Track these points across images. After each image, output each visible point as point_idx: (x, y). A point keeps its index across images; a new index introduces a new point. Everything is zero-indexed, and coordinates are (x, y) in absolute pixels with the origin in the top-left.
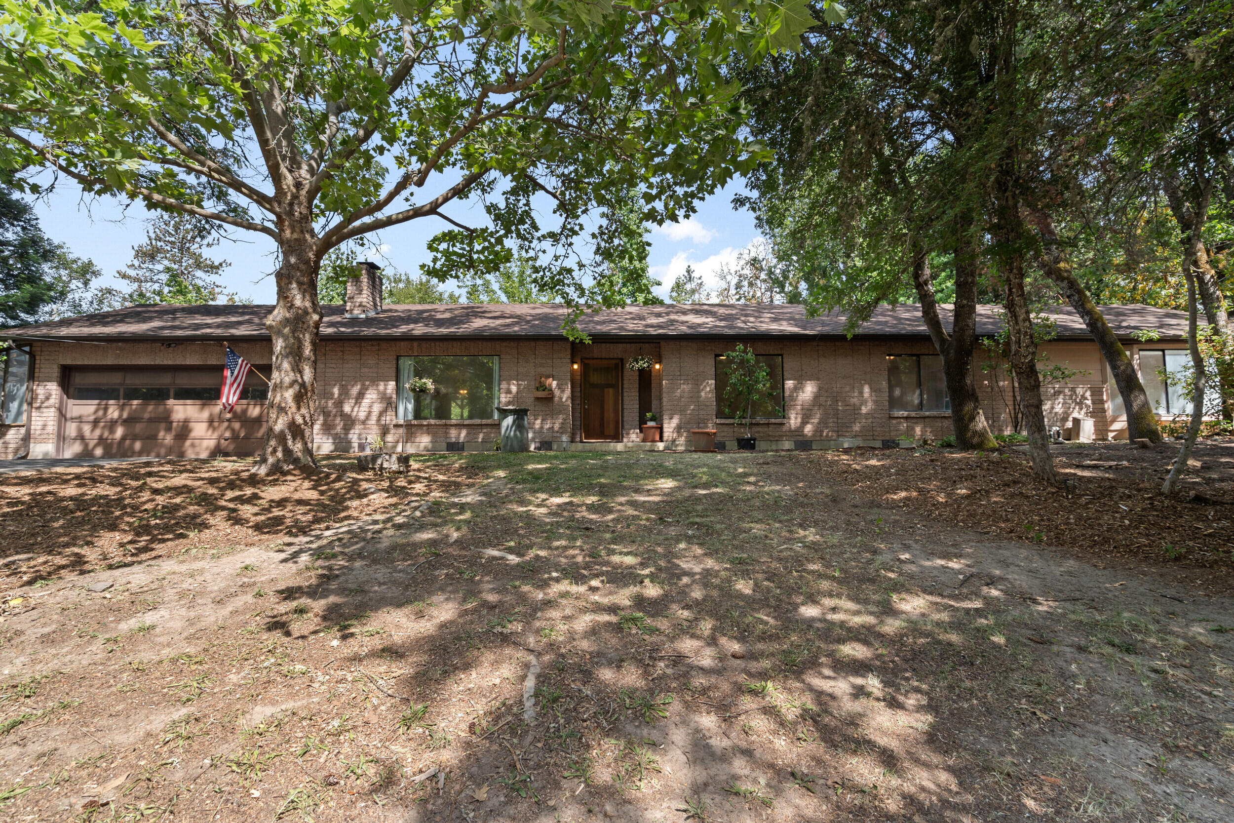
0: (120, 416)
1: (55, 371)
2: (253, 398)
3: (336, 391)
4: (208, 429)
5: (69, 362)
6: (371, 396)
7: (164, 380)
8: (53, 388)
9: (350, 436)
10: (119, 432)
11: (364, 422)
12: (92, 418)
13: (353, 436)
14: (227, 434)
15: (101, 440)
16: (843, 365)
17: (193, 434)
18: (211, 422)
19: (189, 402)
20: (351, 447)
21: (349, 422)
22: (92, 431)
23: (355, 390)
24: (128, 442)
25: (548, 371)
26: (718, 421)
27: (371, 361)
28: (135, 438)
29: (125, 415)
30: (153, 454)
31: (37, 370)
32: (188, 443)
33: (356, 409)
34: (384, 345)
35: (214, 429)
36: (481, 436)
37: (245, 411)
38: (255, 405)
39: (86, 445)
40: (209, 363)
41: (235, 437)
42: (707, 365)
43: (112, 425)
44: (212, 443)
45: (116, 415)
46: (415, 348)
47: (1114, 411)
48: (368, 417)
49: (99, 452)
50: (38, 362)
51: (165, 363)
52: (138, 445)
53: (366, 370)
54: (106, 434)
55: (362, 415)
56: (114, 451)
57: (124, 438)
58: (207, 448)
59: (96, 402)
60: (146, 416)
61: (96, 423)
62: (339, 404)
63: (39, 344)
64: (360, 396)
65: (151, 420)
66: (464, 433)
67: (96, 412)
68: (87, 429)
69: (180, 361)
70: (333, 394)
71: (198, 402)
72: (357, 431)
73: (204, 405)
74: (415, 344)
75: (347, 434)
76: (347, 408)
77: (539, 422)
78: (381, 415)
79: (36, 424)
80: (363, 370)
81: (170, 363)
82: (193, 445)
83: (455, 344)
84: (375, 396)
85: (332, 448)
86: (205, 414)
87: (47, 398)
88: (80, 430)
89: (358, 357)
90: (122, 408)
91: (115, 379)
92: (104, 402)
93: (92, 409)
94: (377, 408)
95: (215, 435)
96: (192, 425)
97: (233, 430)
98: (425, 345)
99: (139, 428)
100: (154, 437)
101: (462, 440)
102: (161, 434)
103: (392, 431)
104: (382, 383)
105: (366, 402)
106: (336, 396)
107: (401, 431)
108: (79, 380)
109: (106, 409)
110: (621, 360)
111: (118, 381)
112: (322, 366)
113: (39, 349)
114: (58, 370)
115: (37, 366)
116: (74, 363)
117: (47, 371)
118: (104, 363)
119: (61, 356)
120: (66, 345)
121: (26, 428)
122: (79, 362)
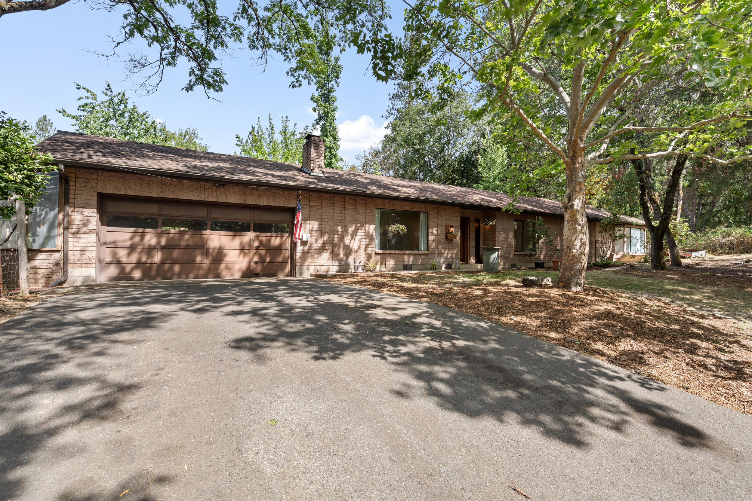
0: (158, 243)
1: (94, 199)
2: (276, 232)
3: (340, 229)
4: (240, 255)
5: (109, 190)
6: (361, 234)
7: (202, 213)
8: (92, 215)
9: (349, 261)
10: (158, 257)
11: (357, 251)
12: (128, 244)
13: (351, 261)
14: (256, 259)
15: (139, 264)
17: (227, 259)
18: (242, 249)
19: (223, 233)
20: (349, 268)
21: (348, 251)
22: (129, 255)
23: (351, 230)
24: (167, 266)
25: (451, 224)
26: (515, 253)
27: (362, 211)
28: (174, 262)
29: (163, 242)
30: (192, 275)
31: (71, 196)
32: (223, 266)
33: (352, 242)
35: (245, 254)
36: (420, 260)
37: (269, 241)
38: (276, 237)
39: (123, 269)
40: (248, 202)
41: (262, 260)
42: (511, 225)
43: (150, 250)
44: (244, 266)
45: (154, 242)
46: (387, 204)
48: (359, 248)
49: (137, 274)
50: (72, 188)
51: (210, 199)
52: (177, 268)
53: (359, 216)
54: (144, 259)
55: (356, 247)
56: (153, 273)
57: (163, 262)
58: (240, 270)
59: (132, 229)
60: (183, 243)
61: (132, 249)
62: (342, 238)
64: (355, 233)
65: (188, 247)
66: (411, 258)
67: (132, 238)
68: (122, 254)
70: (338, 231)
71: (230, 233)
72: (353, 258)
73: (235, 236)
74: (387, 201)
75: (347, 259)
76: (347, 241)
77: (446, 252)
78: (367, 247)
79: (74, 249)
80: (357, 216)
81: (214, 200)
82: (227, 268)
84: (363, 234)
85: (337, 268)
86: (237, 243)
87: (85, 225)
88: (114, 254)
89: (354, 207)
90: (159, 235)
91: (153, 209)
92: (141, 230)
93: (129, 235)
94: (365, 242)
95: (247, 260)
96: (225, 251)
97: (260, 255)
98: (392, 202)
99: (176, 253)
100: (192, 262)
101: (410, 263)
102: (199, 259)
103: (373, 258)
104: (367, 225)
105: (358, 237)
106: (340, 233)
107: (378, 257)
108: (111, 207)
109: (143, 235)
110: (469, 218)
111: (156, 212)
112: (331, 211)
113: (73, 175)
114: (96, 198)
115: (72, 192)
116: (116, 192)
117: (84, 197)
118: (149, 195)
119: (100, 184)
120: (106, 174)
121: (61, 253)
122: (122, 192)
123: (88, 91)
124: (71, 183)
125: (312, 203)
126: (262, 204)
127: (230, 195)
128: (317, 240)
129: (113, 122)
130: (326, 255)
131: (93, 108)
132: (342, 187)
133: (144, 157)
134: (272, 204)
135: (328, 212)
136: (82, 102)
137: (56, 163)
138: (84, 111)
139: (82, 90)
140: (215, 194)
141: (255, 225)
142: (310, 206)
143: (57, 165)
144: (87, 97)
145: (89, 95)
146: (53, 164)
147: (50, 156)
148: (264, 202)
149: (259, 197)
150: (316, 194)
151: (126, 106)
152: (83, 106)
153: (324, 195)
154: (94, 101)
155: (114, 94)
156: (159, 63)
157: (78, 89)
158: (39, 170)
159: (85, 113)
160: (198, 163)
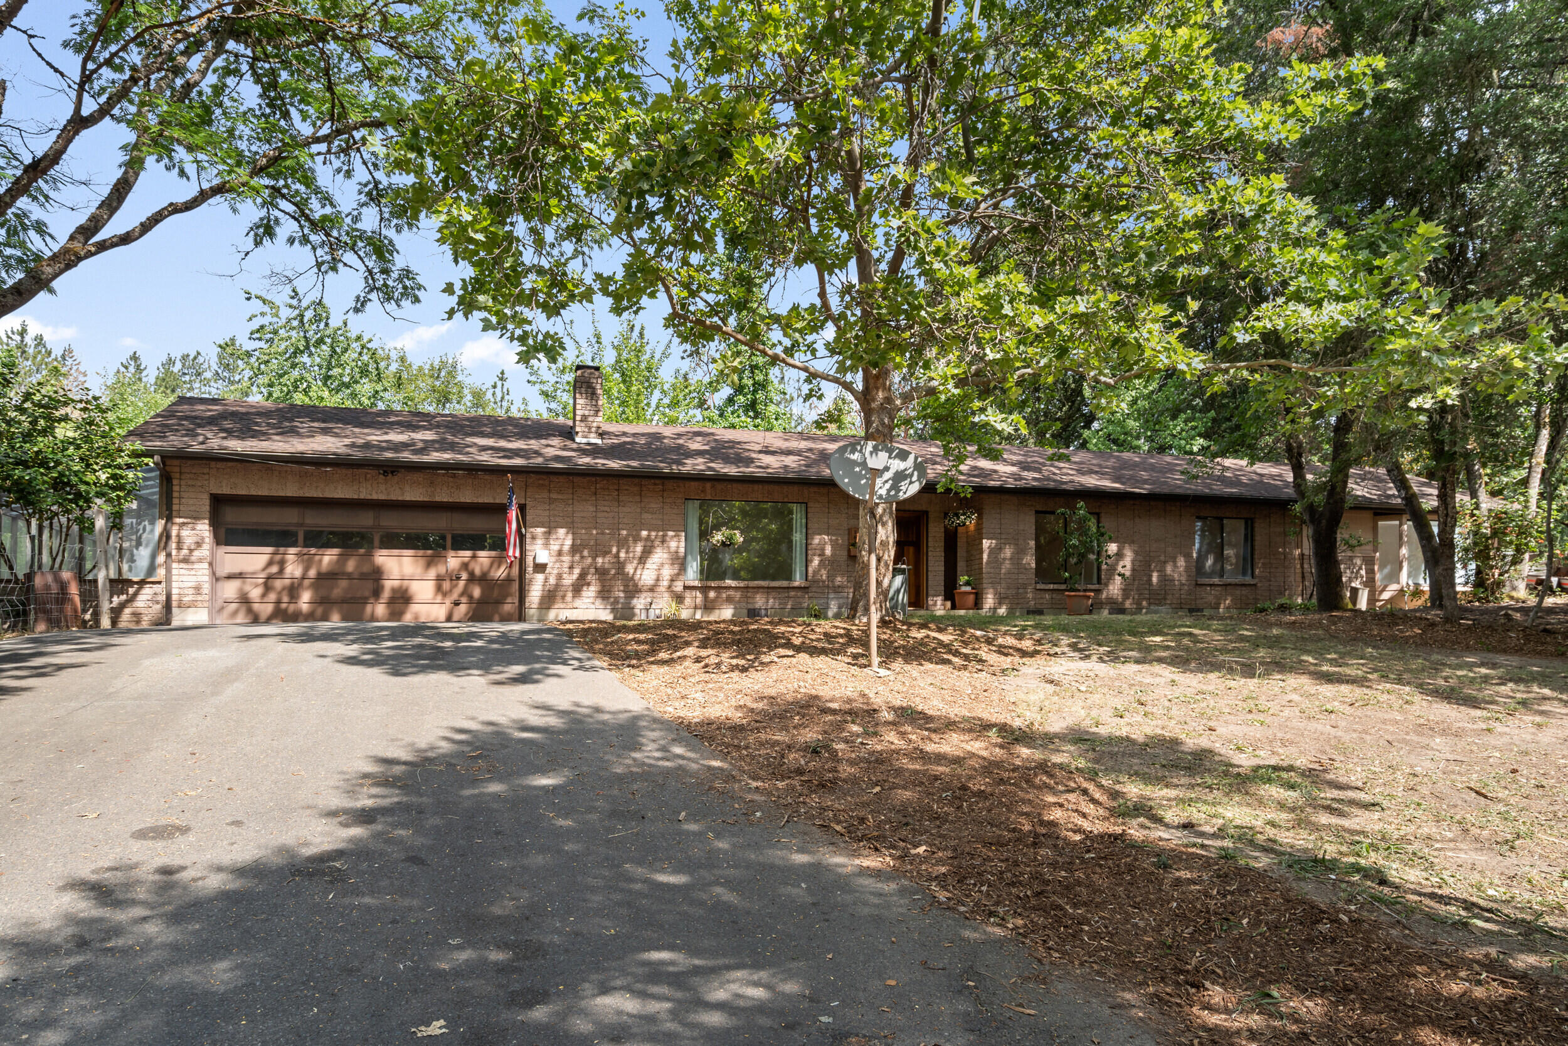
0: (305, 575)
1: (205, 505)
5: (226, 490)
7: (364, 520)
8: (204, 528)
10: (306, 599)
11: (652, 589)
12: (263, 576)
16: (1156, 527)
18: (439, 583)
21: (633, 588)
22: (264, 595)
26: (1038, 587)
27: (654, 505)
29: (313, 573)
31: (175, 501)
34: (670, 484)
40: (438, 499)
42: (1027, 523)
43: (293, 588)
45: (298, 573)
46: (709, 491)
47: (1383, 579)
50: (176, 488)
51: (375, 497)
53: (650, 516)
54: (285, 602)
55: (649, 577)
59: (270, 550)
61: (268, 585)
63: (176, 462)
64: (647, 553)
67: (269, 564)
68: (255, 593)
69: (396, 495)
72: (643, 600)
74: (708, 485)
75: (629, 602)
76: (629, 567)
79: (180, 579)
80: (645, 516)
81: (382, 497)
83: (756, 487)
85: (612, 615)
86: (431, 572)
89: (638, 498)
90: (306, 560)
91: (288, 518)
92: (282, 550)
93: (264, 560)
94: (668, 569)
98: (719, 486)
101: (766, 605)
108: (232, 516)
109: (283, 561)
110: (927, 513)
111: (295, 521)
112: (592, 509)
113: (177, 469)
114: (207, 502)
115: (175, 494)
116: (234, 492)
117: (191, 502)
118: (282, 494)
119: (212, 481)
120: (220, 465)
121: (163, 585)
122: (242, 491)
123: (264, 301)
124: (175, 482)
125: (554, 496)
126: (462, 500)
127: (407, 488)
128: (571, 568)
129: (305, 359)
130: (590, 592)
131: (275, 332)
132: (614, 464)
133: (293, 432)
134: (480, 501)
135: (586, 509)
136: (256, 324)
137: (149, 454)
138: (260, 339)
139: (254, 300)
140: (382, 487)
141: (454, 537)
142: (551, 501)
143: (152, 457)
144: (263, 314)
145: (266, 309)
146: (146, 456)
147: (138, 446)
148: (467, 496)
149: (458, 488)
150: (562, 479)
151: (327, 325)
152: (258, 331)
153: (576, 479)
154: (275, 320)
155: (304, 304)
156: (315, 270)
157: (248, 299)
158: (129, 466)
159: (262, 344)
160: (375, 437)
